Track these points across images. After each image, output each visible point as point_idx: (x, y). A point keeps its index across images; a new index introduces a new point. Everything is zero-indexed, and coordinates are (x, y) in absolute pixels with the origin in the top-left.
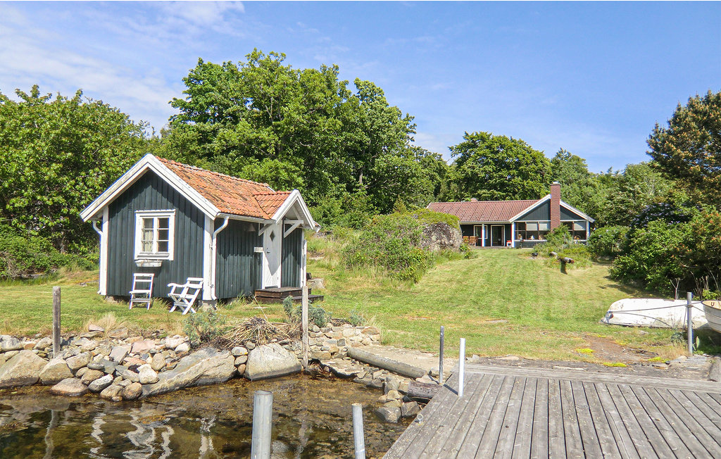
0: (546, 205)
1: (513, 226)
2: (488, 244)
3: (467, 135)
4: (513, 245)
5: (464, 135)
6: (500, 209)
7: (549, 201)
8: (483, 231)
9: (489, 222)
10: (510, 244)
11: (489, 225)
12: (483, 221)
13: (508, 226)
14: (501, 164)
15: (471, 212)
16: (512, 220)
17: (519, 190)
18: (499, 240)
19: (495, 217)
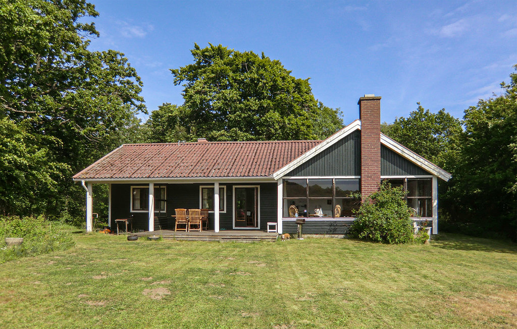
0: (351, 143)
1: (280, 188)
2: (226, 224)
3: (197, 48)
4: (280, 230)
5: (193, 48)
6: (252, 155)
7: (357, 133)
8: (217, 197)
9: (231, 179)
10: (272, 227)
11: (229, 186)
12: (217, 176)
13: (269, 188)
14: (250, 90)
15: (195, 158)
16: (278, 175)
17: (276, 130)
18: (249, 213)
19: (243, 170)
